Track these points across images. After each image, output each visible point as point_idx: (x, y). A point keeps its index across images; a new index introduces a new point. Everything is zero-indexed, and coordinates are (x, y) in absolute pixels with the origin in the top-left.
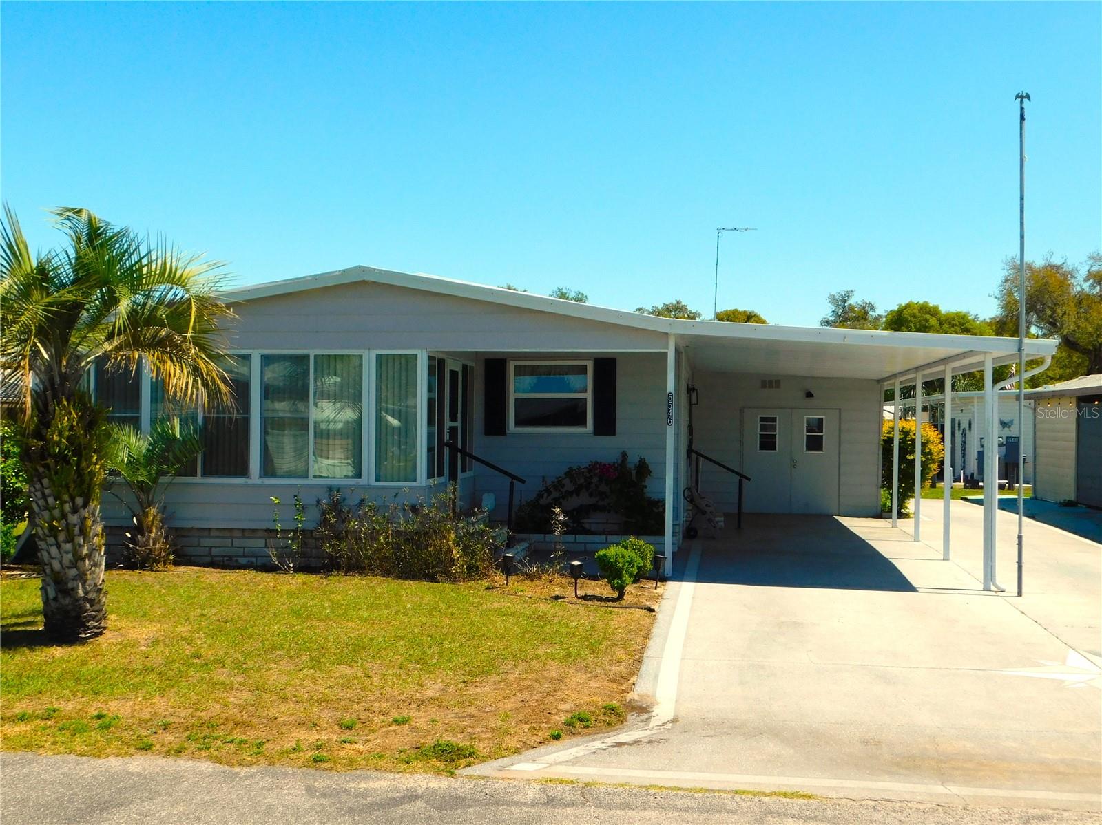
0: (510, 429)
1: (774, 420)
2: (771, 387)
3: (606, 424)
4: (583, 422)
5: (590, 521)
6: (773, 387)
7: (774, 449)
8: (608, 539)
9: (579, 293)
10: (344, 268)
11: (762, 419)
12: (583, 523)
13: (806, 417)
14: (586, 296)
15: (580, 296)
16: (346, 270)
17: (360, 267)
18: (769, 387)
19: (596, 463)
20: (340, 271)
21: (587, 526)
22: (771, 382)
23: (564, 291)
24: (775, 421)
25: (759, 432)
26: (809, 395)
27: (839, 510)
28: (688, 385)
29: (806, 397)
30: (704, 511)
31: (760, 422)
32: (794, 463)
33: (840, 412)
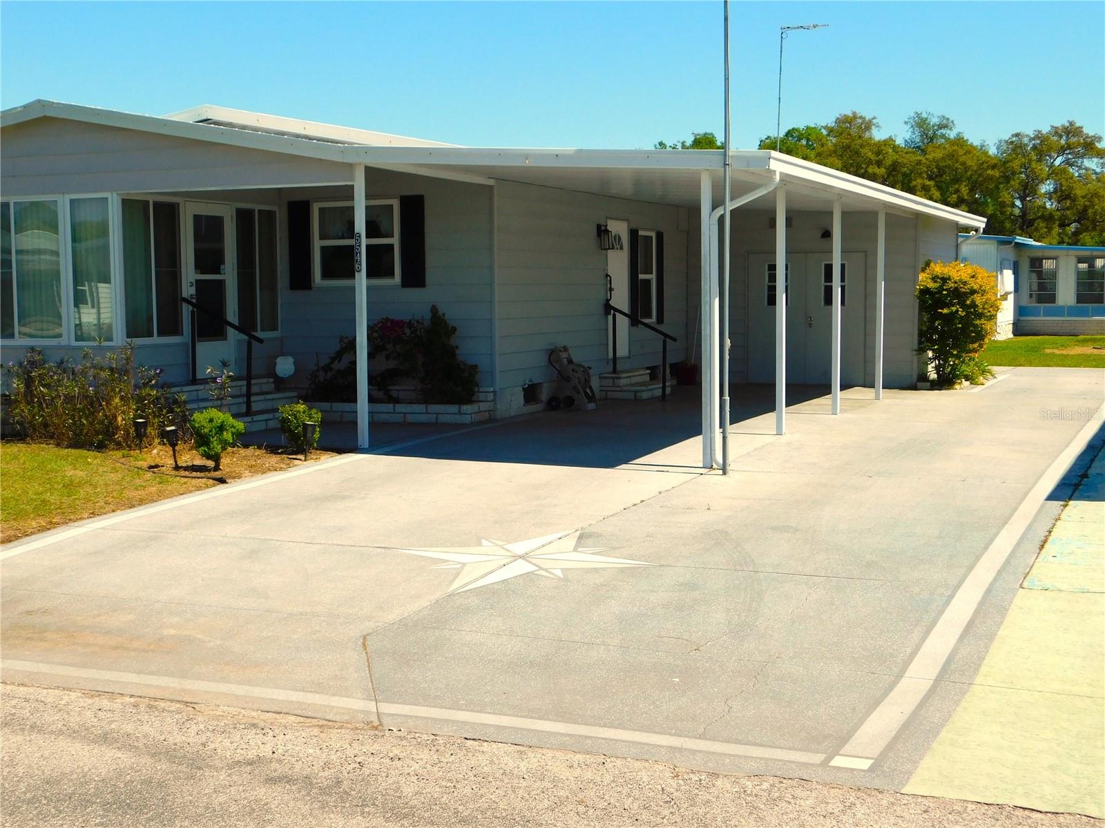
0: (316, 281)
3: (415, 276)
4: (391, 274)
5: (397, 388)
8: (396, 409)
9: (944, 117)
10: (24, 104)
12: (390, 390)
14: (953, 122)
15: (945, 121)
16: (27, 104)
17: (39, 101)
19: (387, 319)
20: (21, 107)
21: (394, 394)
23: (924, 115)
26: (826, 235)
27: (865, 380)
28: (599, 226)
29: (822, 237)
30: (568, 377)
31: (769, 270)
32: (809, 321)
33: (866, 256)
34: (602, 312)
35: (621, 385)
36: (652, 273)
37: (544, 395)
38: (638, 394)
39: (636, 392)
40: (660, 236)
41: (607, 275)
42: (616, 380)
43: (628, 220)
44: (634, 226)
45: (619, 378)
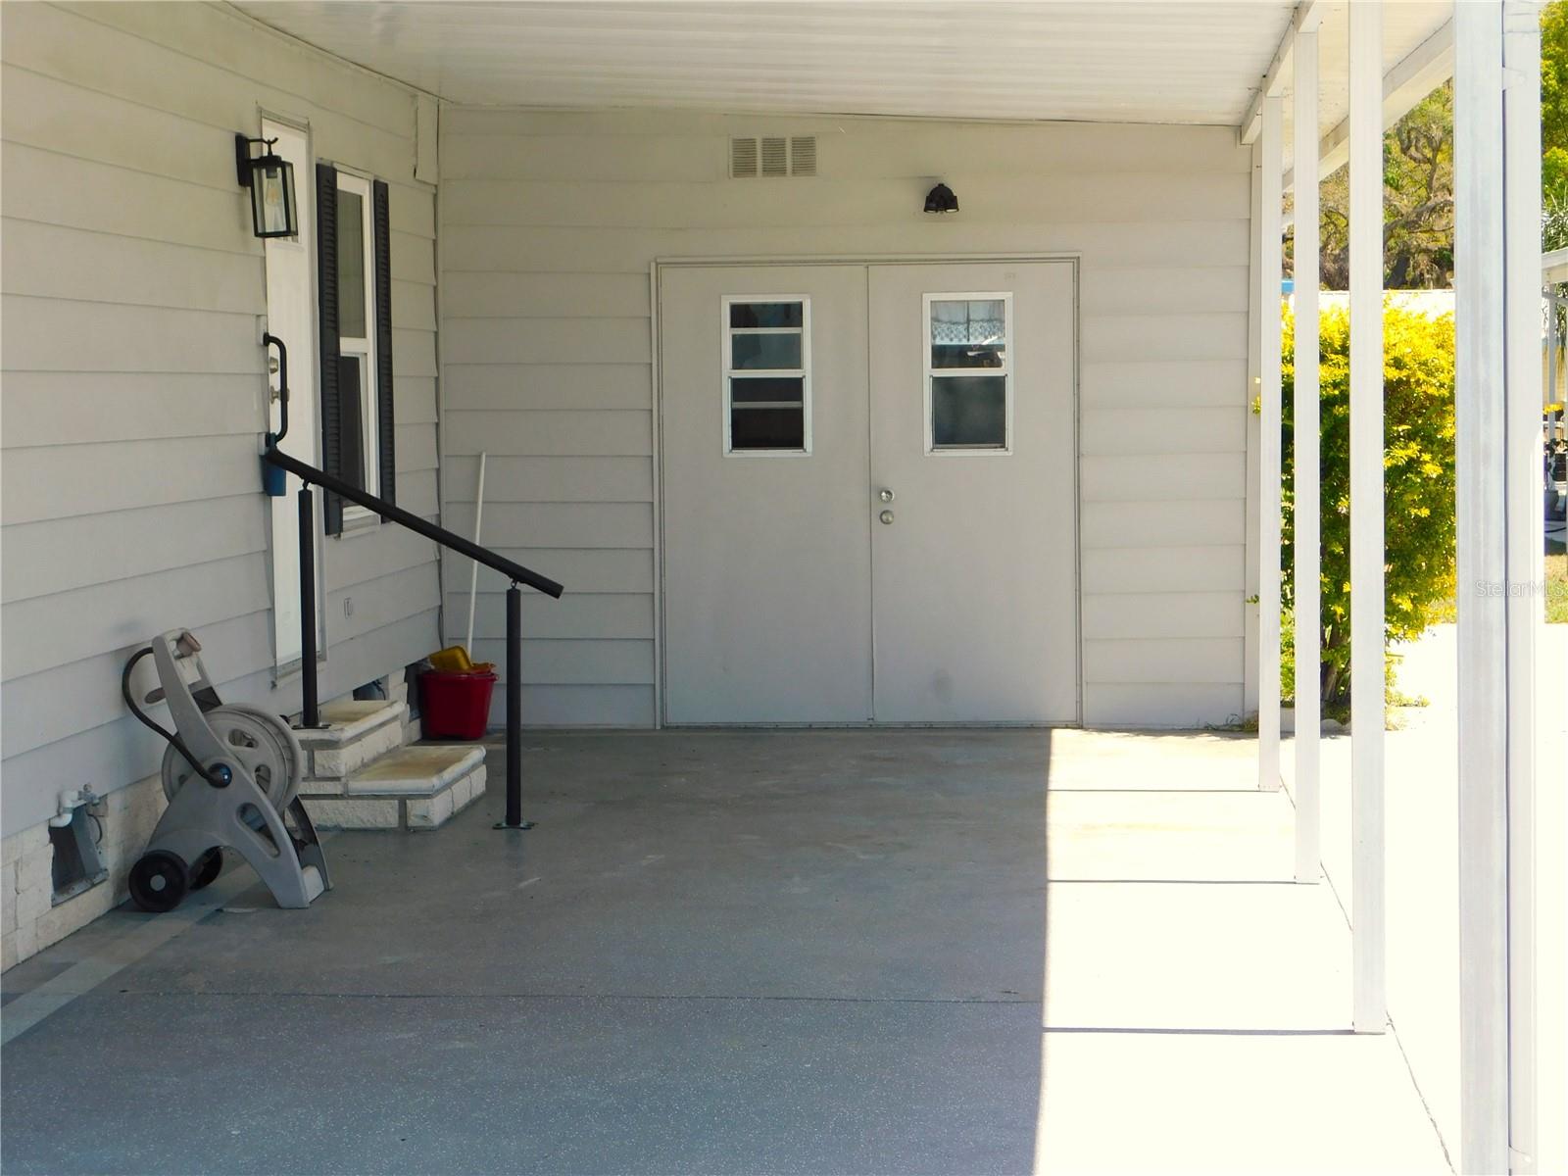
1: (790, 314)
2: (774, 168)
6: (782, 171)
7: (797, 443)
11: (742, 315)
13: (928, 298)
18: (769, 171)
22: (774, 146)
24: (798, 322)
25: (728, 372)
26: (941, 199)
27: (1080, 702)
28: (242, 143)
29: (925, 211)
30: (218, 767)
31: (734, 325)
32: (881, 506)
33: (1077, 273)
34: (255, 484)
35: (343, 770)
36: (364, 336)
37: (111, 854)
38: (416, 808)
39: (403, 800)
40: (381, 192)
41: (268, 339)
42: (318, 755)
43: (307, 128)
44: (328, 156)
45: (332, 745)
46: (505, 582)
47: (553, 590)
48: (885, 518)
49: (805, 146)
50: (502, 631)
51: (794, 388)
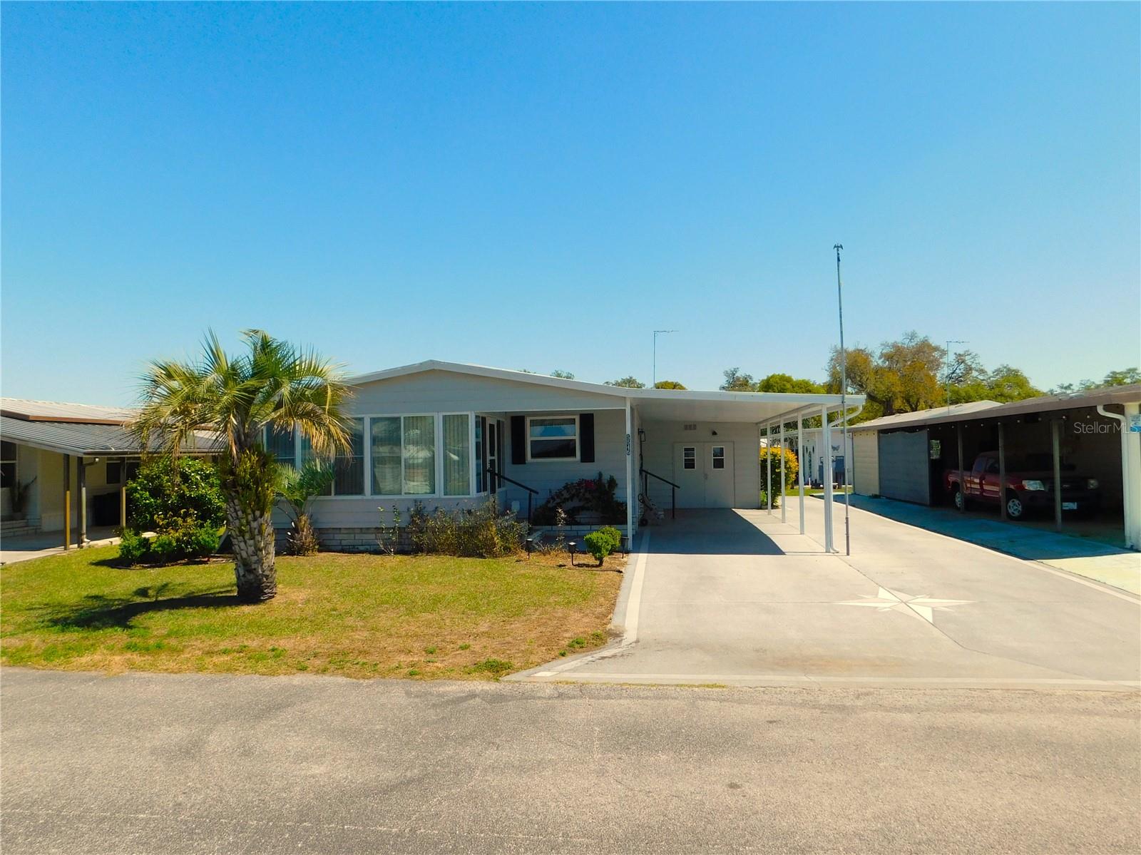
0: (528, 460)
1: (693, 449)
2: (690, 429)
3: (588, 455)
4: (574, 454)
5: (580, 516)
6: (692, 429)
7: (694, 468)
11: (686, 449)
12: (577, 518)
13: (713, 447)
17: (431, 361)
22: (690, 426)
24: (694, 451)
25: (684, 458)
26: (714, 433)
27: (735, 505)
29: (712, 435)
31: (685, 451)
32: (706, 476)
33: (734, 444)
46: (672, 486)
47: (679, 487)
48: (706, 478)
49: (695, 426)
50: (671, 494)
51: (693, 460)
